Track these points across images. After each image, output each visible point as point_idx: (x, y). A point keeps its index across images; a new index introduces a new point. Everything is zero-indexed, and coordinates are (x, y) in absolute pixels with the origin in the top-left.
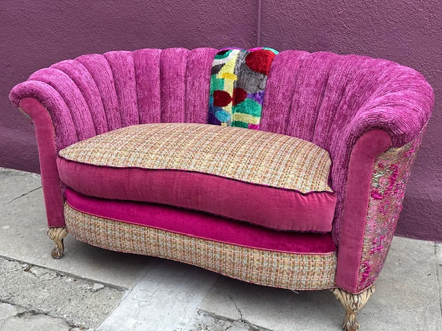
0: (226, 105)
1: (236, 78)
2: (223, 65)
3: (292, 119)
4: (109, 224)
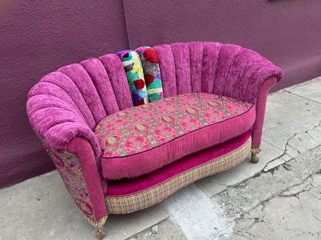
0: (143, 87)
1: (142, 70)
2: (133, 64)
3: (181, 83)
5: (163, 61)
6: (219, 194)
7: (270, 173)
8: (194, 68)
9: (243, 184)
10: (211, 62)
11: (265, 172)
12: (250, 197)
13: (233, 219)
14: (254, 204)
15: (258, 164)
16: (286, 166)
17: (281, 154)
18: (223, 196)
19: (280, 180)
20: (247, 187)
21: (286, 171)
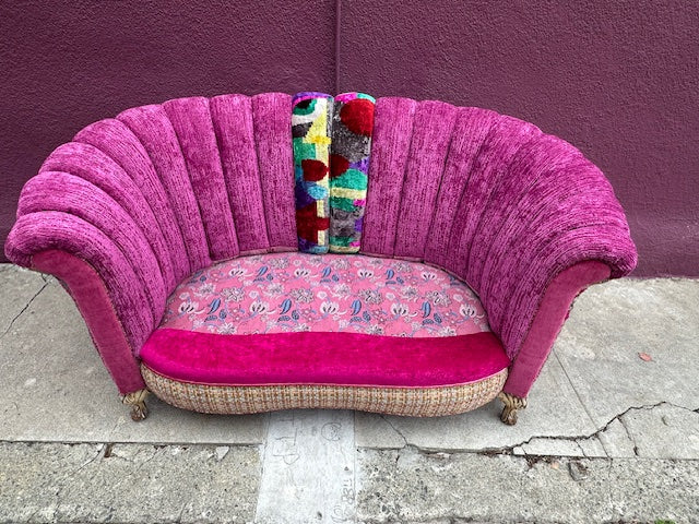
0: (321, 178)
1: (328, 141)
2: (310, 125)
3: (411, 193)
4: (229, 391)
5: (381, 135)
6: (382, 450)
7: (524, 462)
8: (452, 169)
9: (447, 456)
10: (489, 168)
11: (512, 454)
12: (437, 492)
13: (367, 516)
14: (433, 513)
15: (511, 428)
16: (574, 468)
17: (584, 433)
18: (385, 460)
19: (535, 493)
20: (449, 467)
21: (568, 478)
